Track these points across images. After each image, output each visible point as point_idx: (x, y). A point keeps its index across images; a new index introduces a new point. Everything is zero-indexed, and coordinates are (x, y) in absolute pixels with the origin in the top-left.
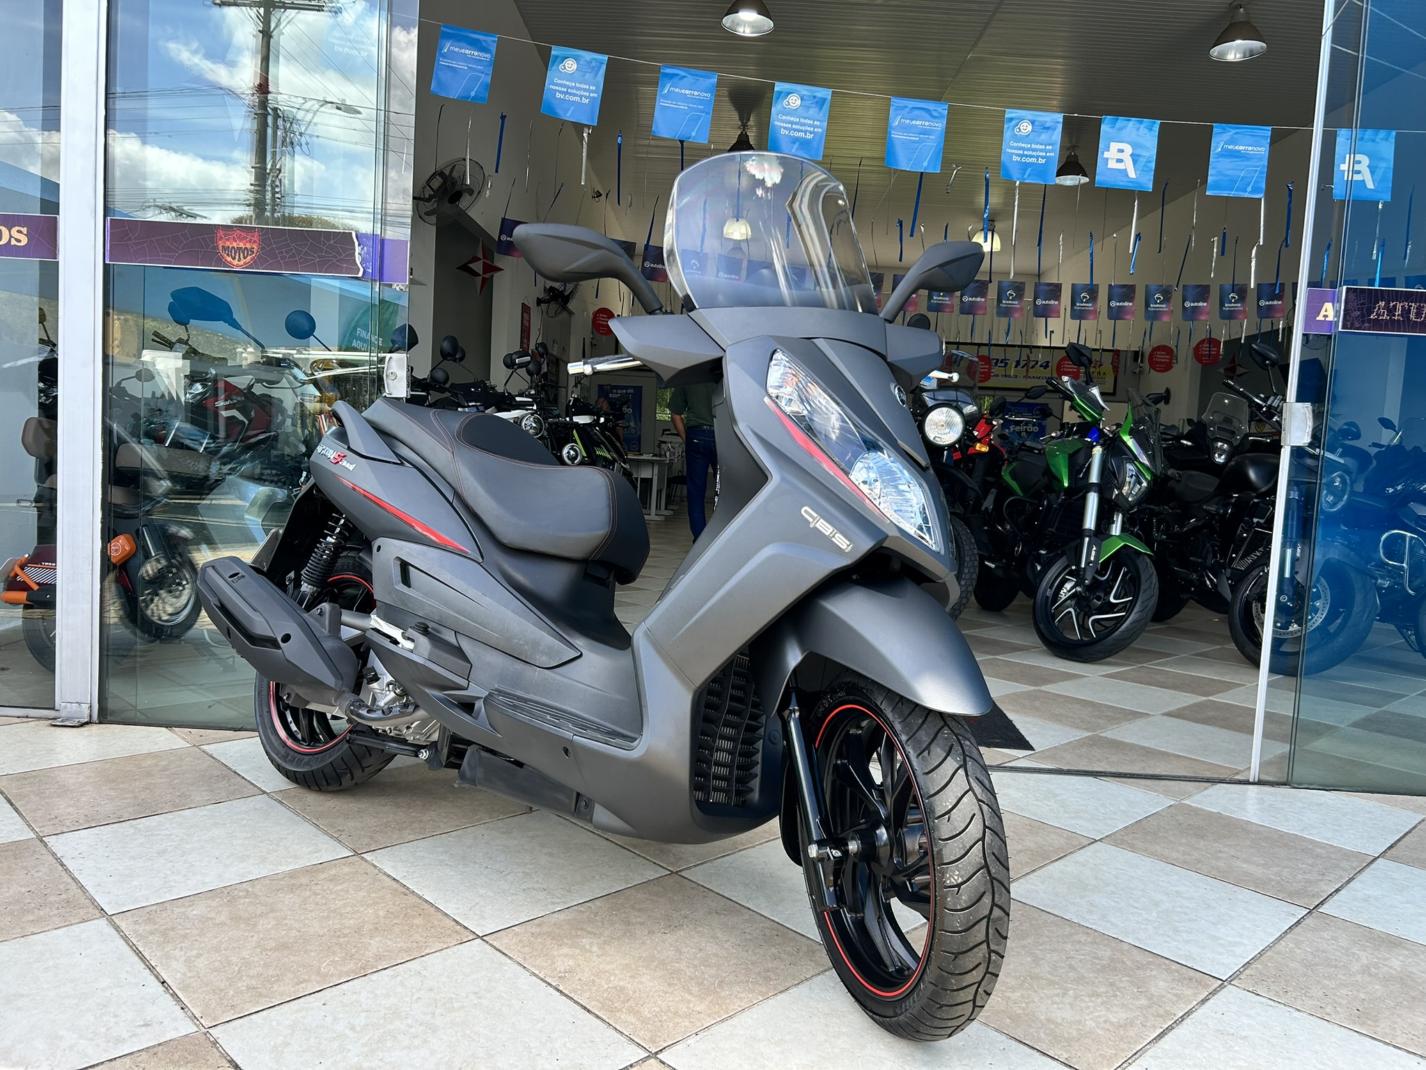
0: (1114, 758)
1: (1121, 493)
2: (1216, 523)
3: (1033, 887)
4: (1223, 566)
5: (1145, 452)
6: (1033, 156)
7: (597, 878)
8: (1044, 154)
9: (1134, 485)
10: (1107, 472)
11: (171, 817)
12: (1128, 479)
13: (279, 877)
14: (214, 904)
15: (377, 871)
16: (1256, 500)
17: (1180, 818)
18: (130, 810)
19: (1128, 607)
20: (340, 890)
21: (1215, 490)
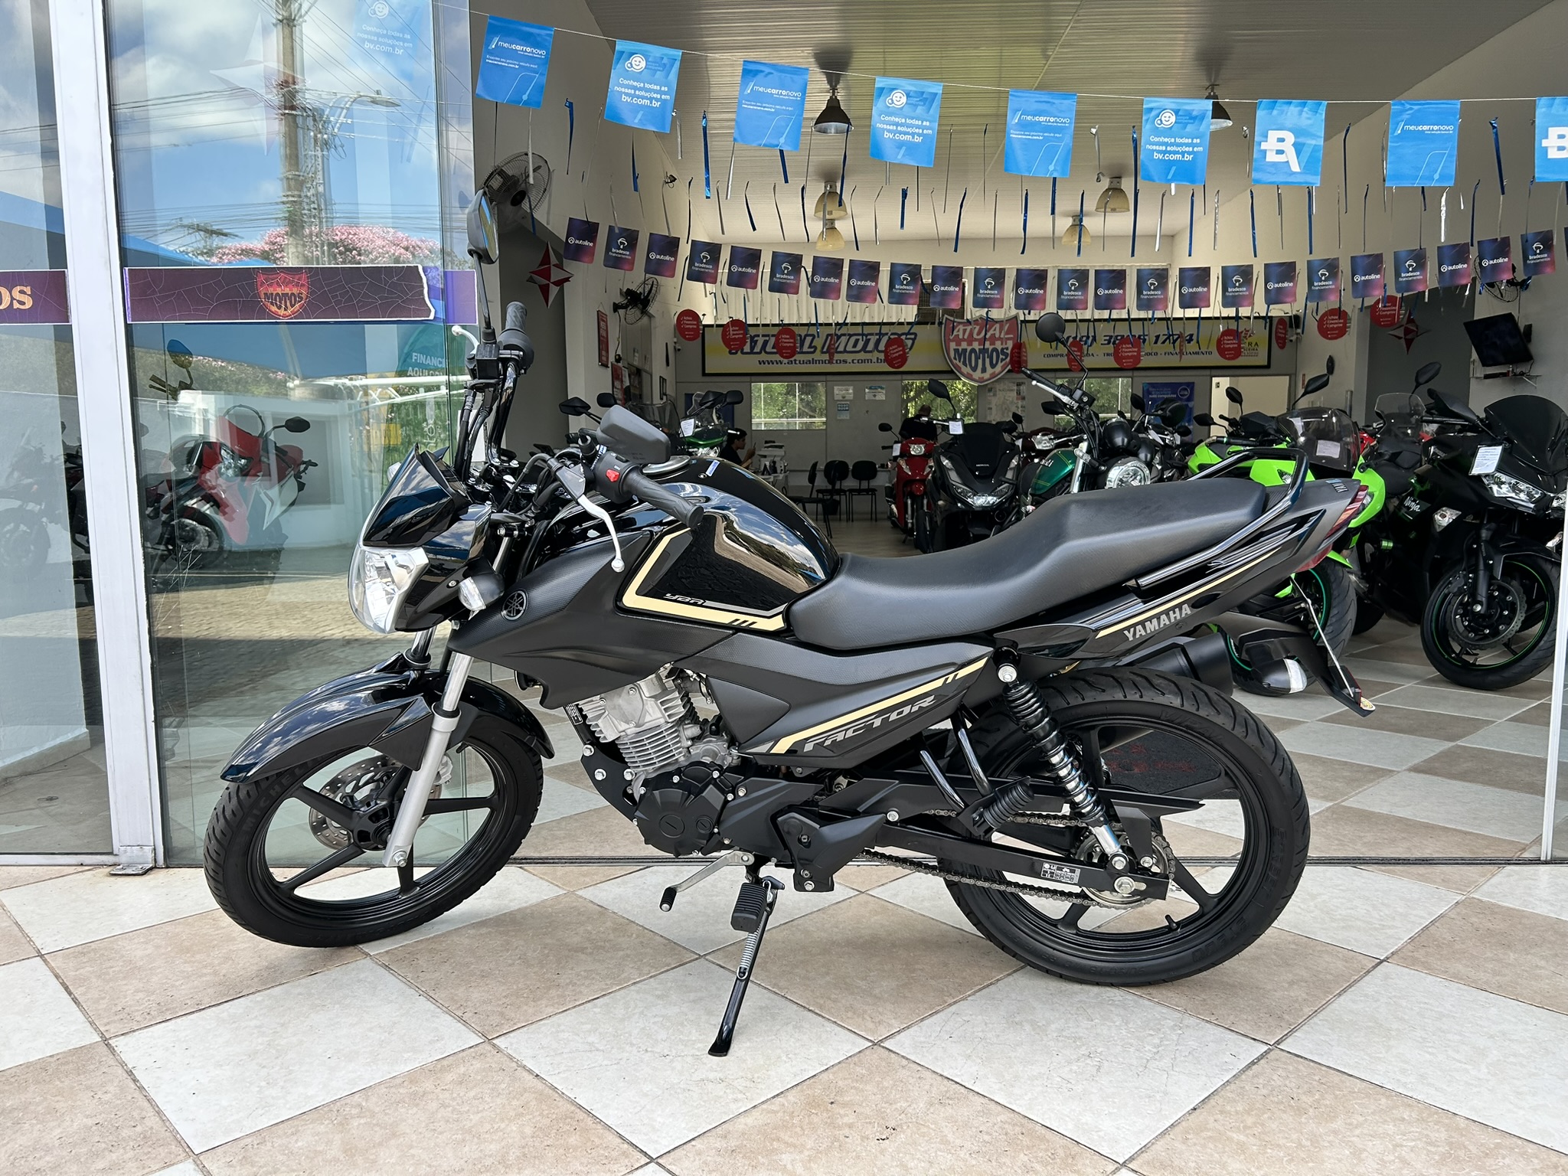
0: (1369, 837)
3: (1322, 1037)
7: (784, 1058)
11: (259, 999)
13: (398, 1081)
14: (322, 1129)
15: (514, 1065)
17: (1474, 919)
18: (211, 991)
20: (474, 1098)
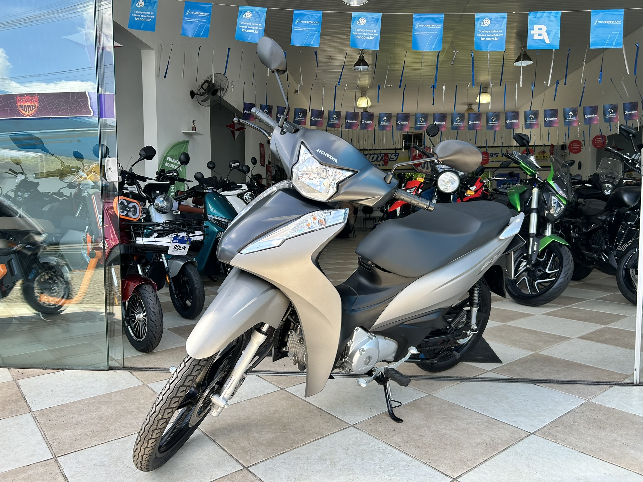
1: (549, 213)
2: (606, 226)
4: (612, 249)
5: (562, 189)
6: (492, 37)
8: (498, 35)
9: (557, 208)
10: (541, 201)
12: (553, 205)
15: (59, 471)
16: (628, 212)
17: (588, 413)
19: (557, 275)
21: (605, 208)
